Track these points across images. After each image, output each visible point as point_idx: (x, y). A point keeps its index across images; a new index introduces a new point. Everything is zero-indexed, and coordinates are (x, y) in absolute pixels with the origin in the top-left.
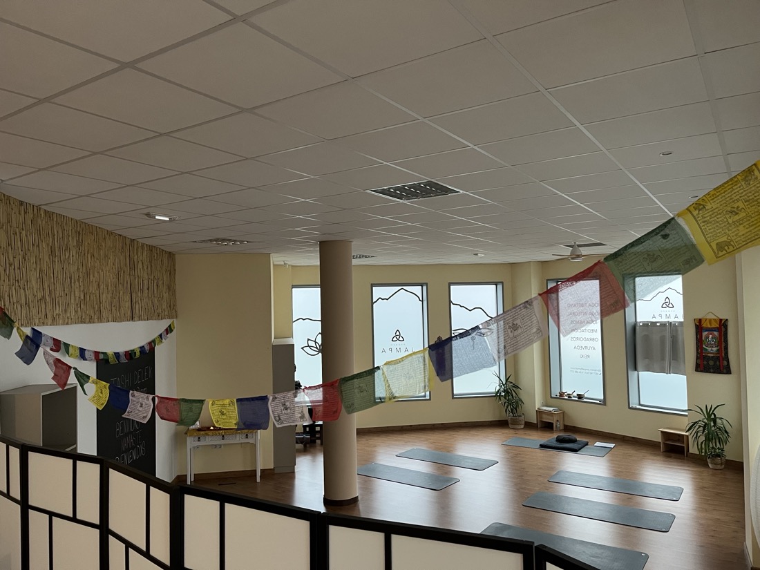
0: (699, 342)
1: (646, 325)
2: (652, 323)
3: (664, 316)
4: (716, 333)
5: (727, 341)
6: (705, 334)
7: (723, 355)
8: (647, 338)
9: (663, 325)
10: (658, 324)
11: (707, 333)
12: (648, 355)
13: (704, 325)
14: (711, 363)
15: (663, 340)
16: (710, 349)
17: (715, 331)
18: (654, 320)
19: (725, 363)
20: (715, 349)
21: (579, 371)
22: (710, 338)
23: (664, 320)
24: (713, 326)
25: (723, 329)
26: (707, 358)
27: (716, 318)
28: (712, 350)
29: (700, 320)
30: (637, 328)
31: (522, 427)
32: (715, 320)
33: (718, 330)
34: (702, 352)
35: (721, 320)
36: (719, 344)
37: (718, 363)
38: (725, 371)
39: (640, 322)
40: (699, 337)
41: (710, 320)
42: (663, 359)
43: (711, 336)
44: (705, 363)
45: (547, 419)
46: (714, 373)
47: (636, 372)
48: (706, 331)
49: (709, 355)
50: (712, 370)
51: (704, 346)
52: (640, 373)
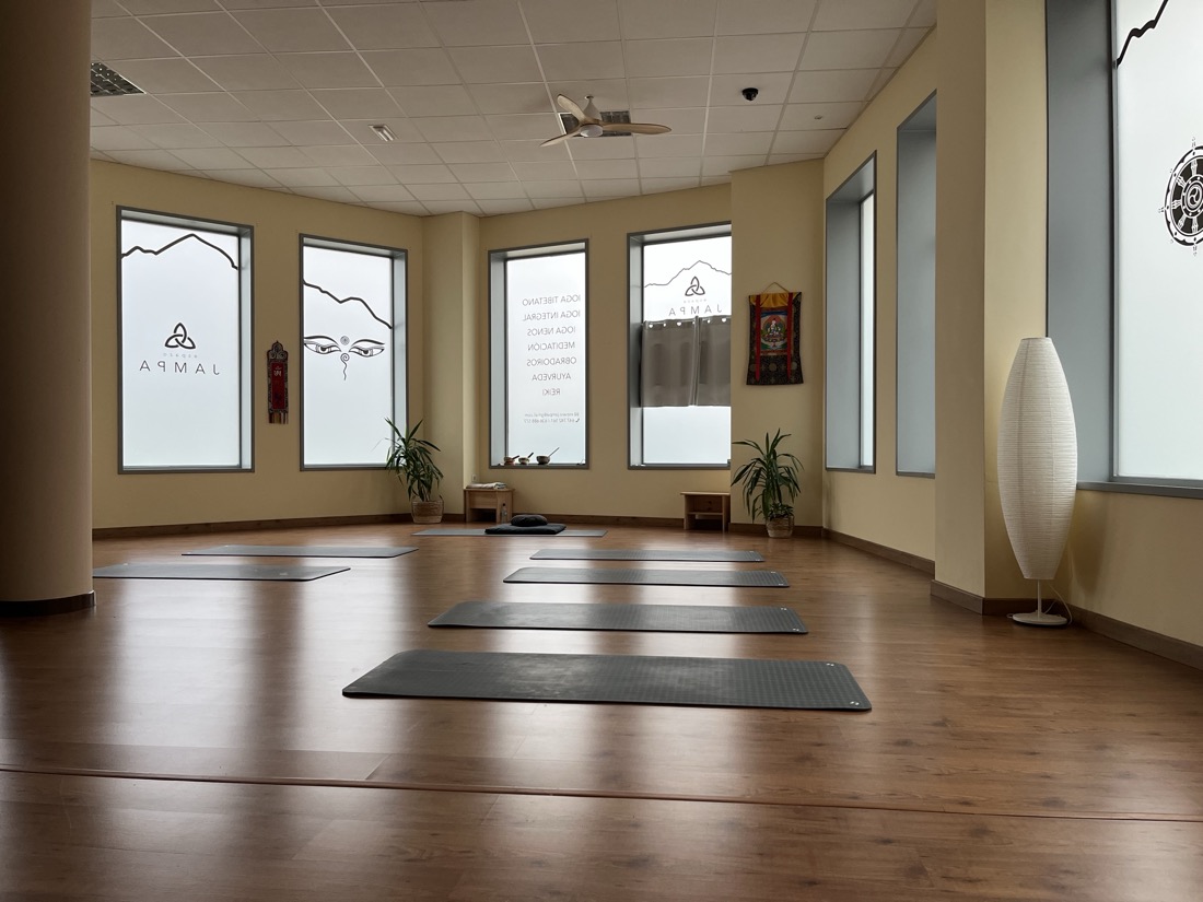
0: (755, 334)
1: (658, 326)
2: (669, 321)
3: (688, 310)
4: (782, 317)
5: (799, 329)
6: (764, 320)
7: (792, 352)
8: (659, 350)
9: (687, 324)
10: (679, 324)
11: (768, 317)
12: (659, 380)
13: (765, 305)
14: (773, 367)
15: (685, 350)
16: (771, 345)
17: (780, 313)
18: (673, 317)
19: (794, 366)
20: (779, 344)
21: (540, 418)
22: (772, 325)
23: (689, 316)
24: (779, 305)
25: (794, 310)
26: (766, 360)
27: (782, 291)
28: (774, 346)
29: (758, 297)
30: (646, 332)
31: (439, 519)
32: (782, 295)
33: (786, 311)
34: (759, 351)
35: (791, 294)
36: (787, 333)
37: (783, 367)
38: (793, 379)
39: (650, 323)
40: (754, 326)
41: (774, 297)
42: (684, 383)
43: (774, 322)
44: (763, 368)
45: (482, 503)
46: (777, 383)
47: (639, 409)
48: (768, 314)
49: (770, 354)
50: (773, 380)
51: (763, 341)
52: (645, 409)
